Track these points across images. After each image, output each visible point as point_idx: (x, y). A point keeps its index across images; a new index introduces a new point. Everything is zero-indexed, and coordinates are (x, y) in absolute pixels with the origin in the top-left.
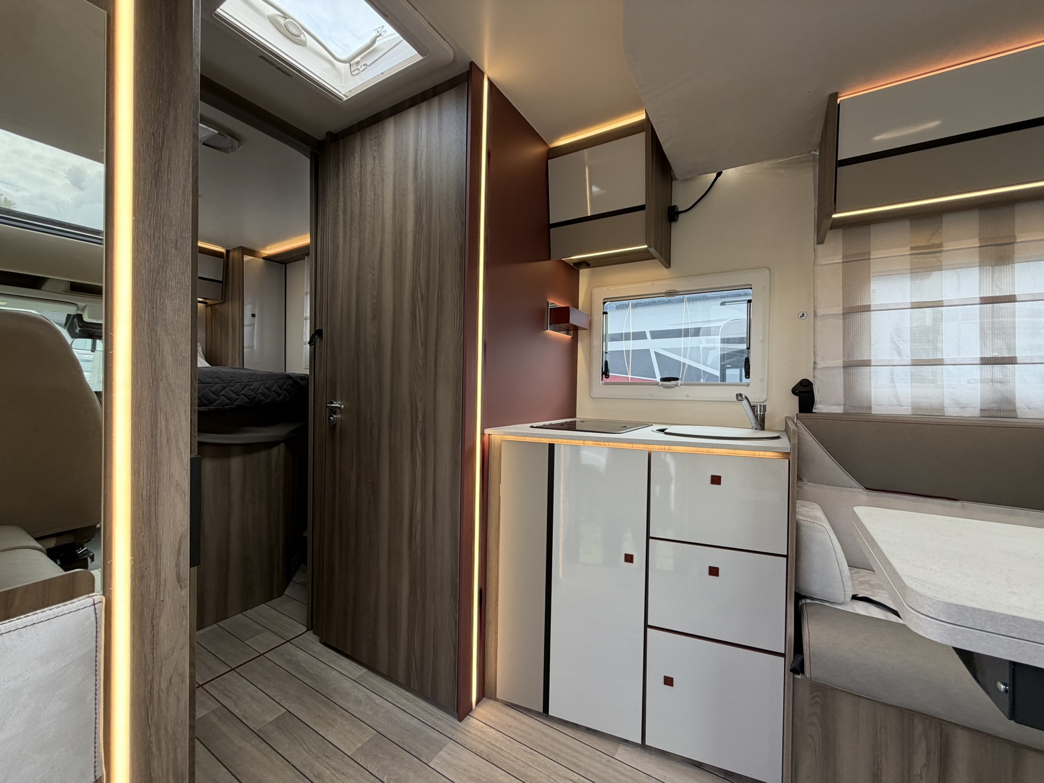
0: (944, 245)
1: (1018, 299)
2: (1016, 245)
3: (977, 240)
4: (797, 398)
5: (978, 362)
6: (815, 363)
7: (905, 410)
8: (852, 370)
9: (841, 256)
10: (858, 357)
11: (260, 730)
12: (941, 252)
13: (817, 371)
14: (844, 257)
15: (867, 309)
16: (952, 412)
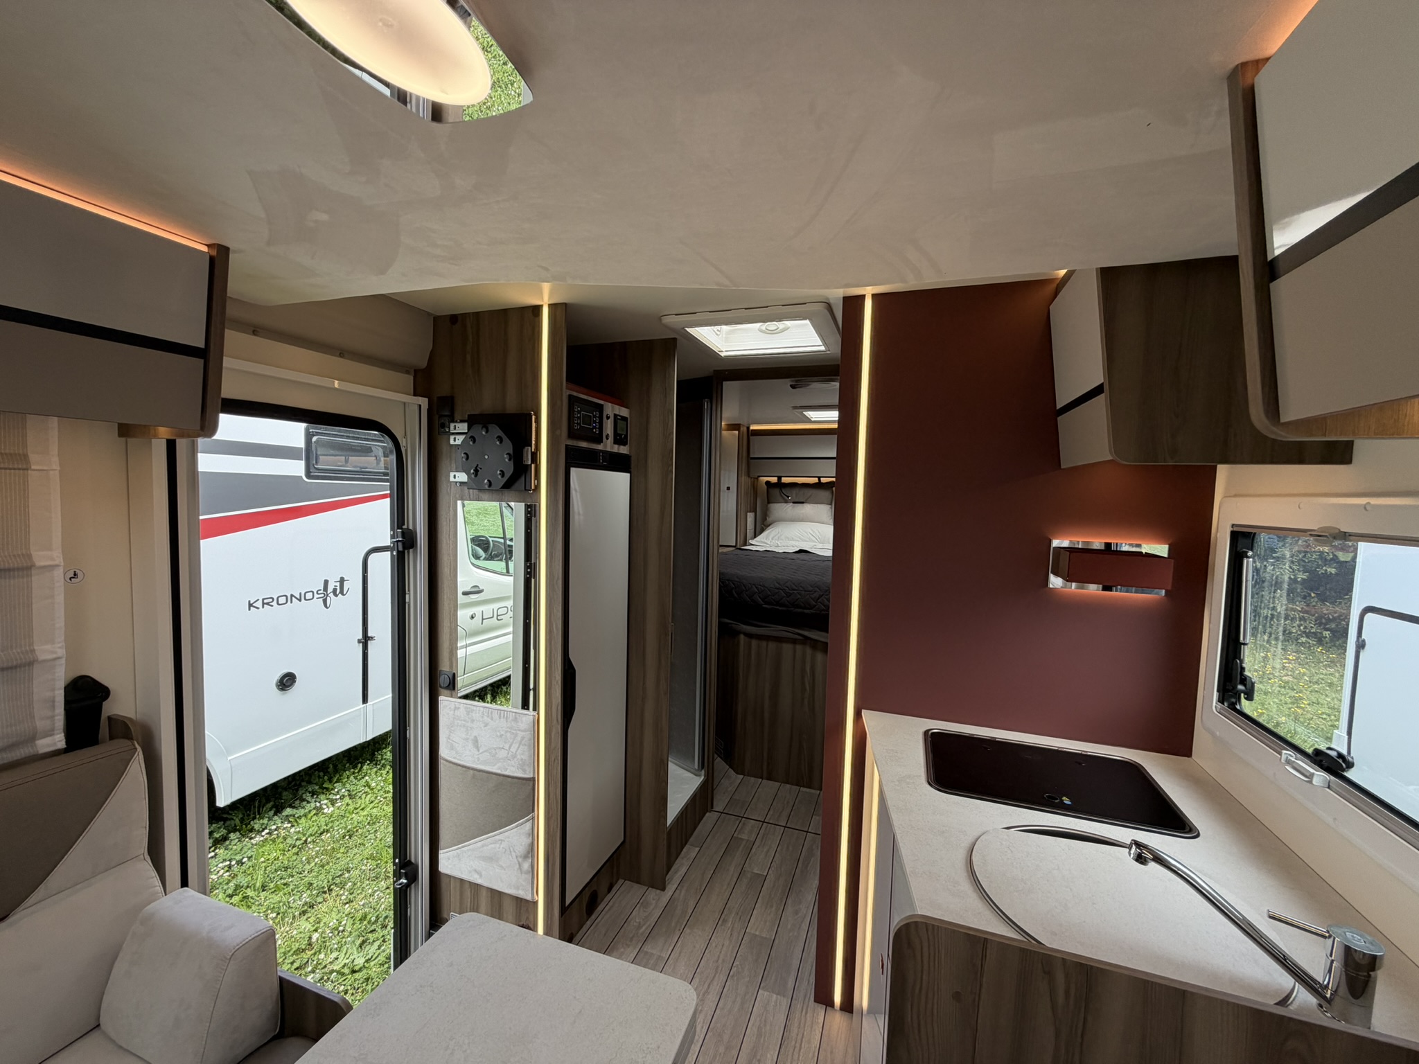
11: (745, 871)
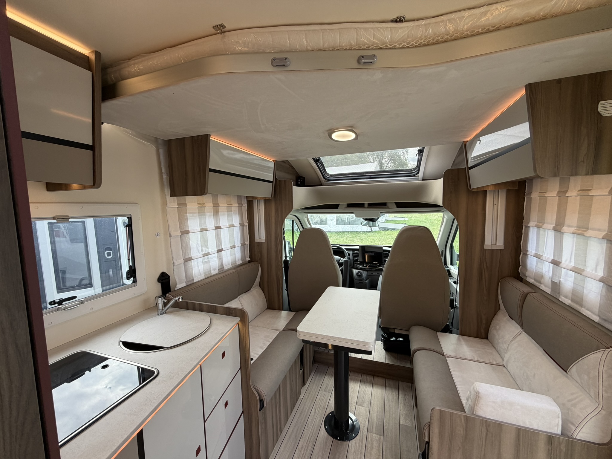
0: (206, 204)
1: (222, 227)
2: (219, 207)
3: (212, 204)
4: (160, 284)
5: (216, 252)
6: (173, 263)
7: (203, 277)
8: (187, 263)
9: (177, 204)
10: (187, 257)
12: (204, 207)
13: (175, 267)
14: (178, 204)
15: (188, 232)
16: (213, 273)
